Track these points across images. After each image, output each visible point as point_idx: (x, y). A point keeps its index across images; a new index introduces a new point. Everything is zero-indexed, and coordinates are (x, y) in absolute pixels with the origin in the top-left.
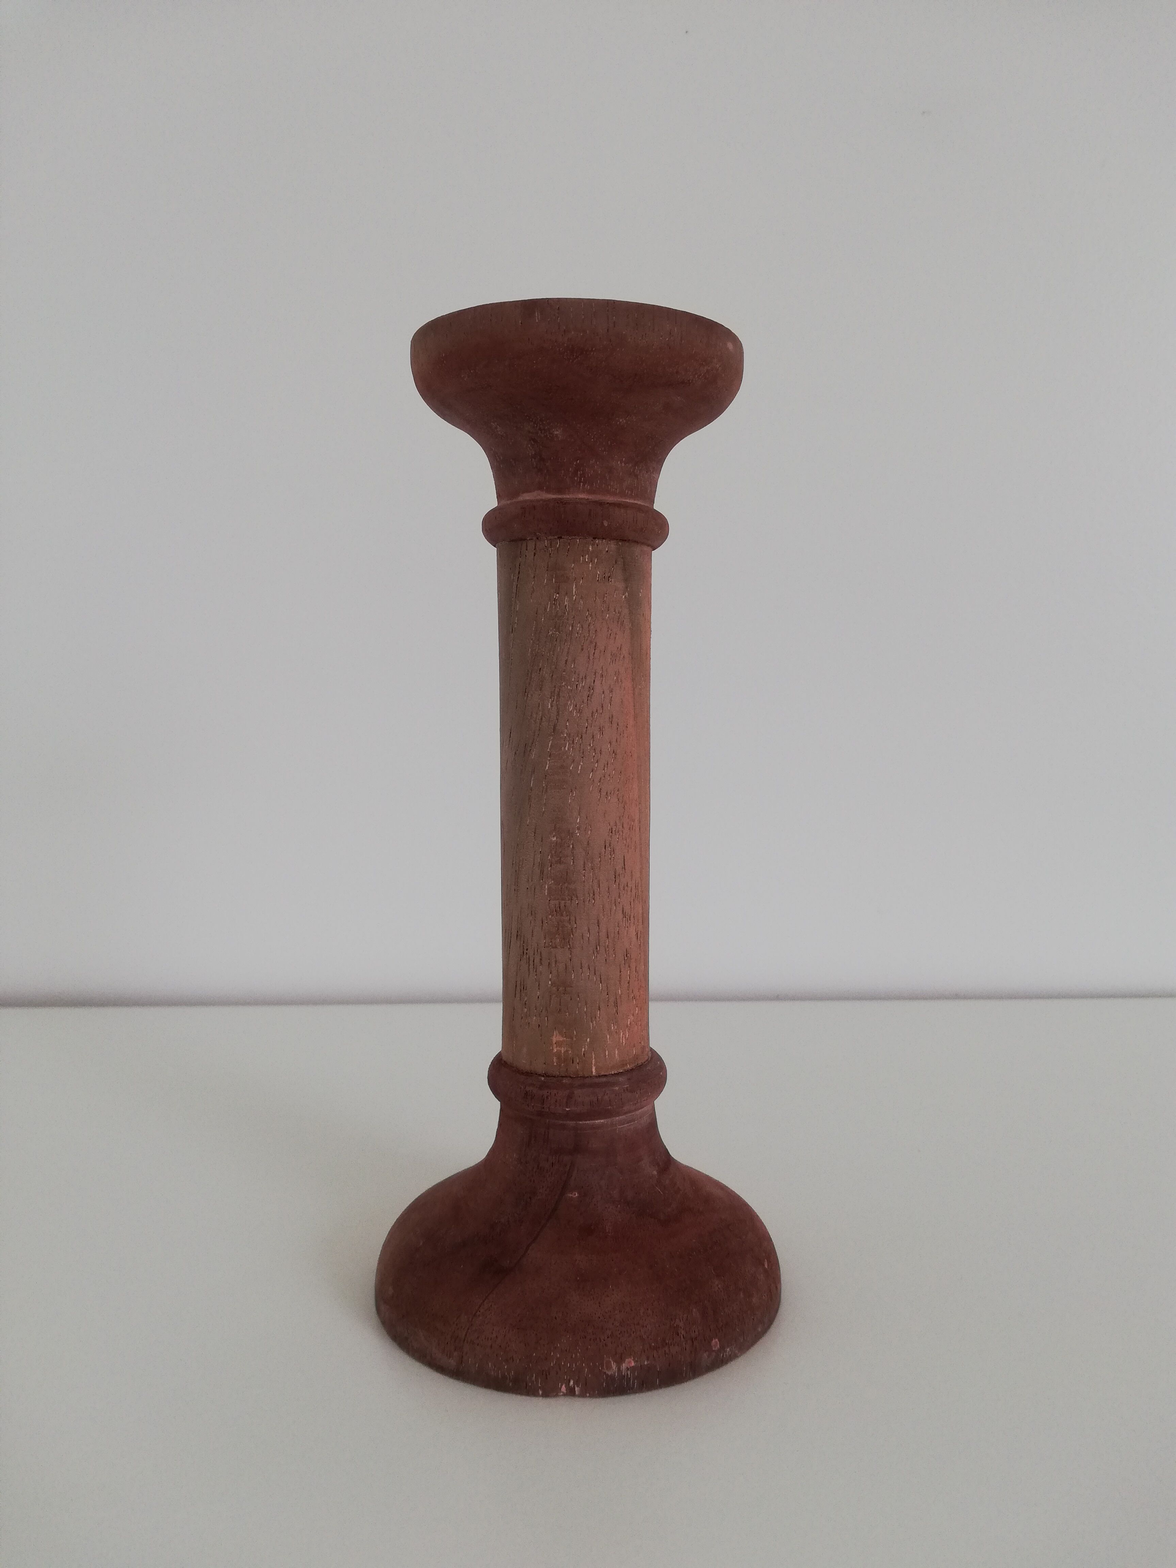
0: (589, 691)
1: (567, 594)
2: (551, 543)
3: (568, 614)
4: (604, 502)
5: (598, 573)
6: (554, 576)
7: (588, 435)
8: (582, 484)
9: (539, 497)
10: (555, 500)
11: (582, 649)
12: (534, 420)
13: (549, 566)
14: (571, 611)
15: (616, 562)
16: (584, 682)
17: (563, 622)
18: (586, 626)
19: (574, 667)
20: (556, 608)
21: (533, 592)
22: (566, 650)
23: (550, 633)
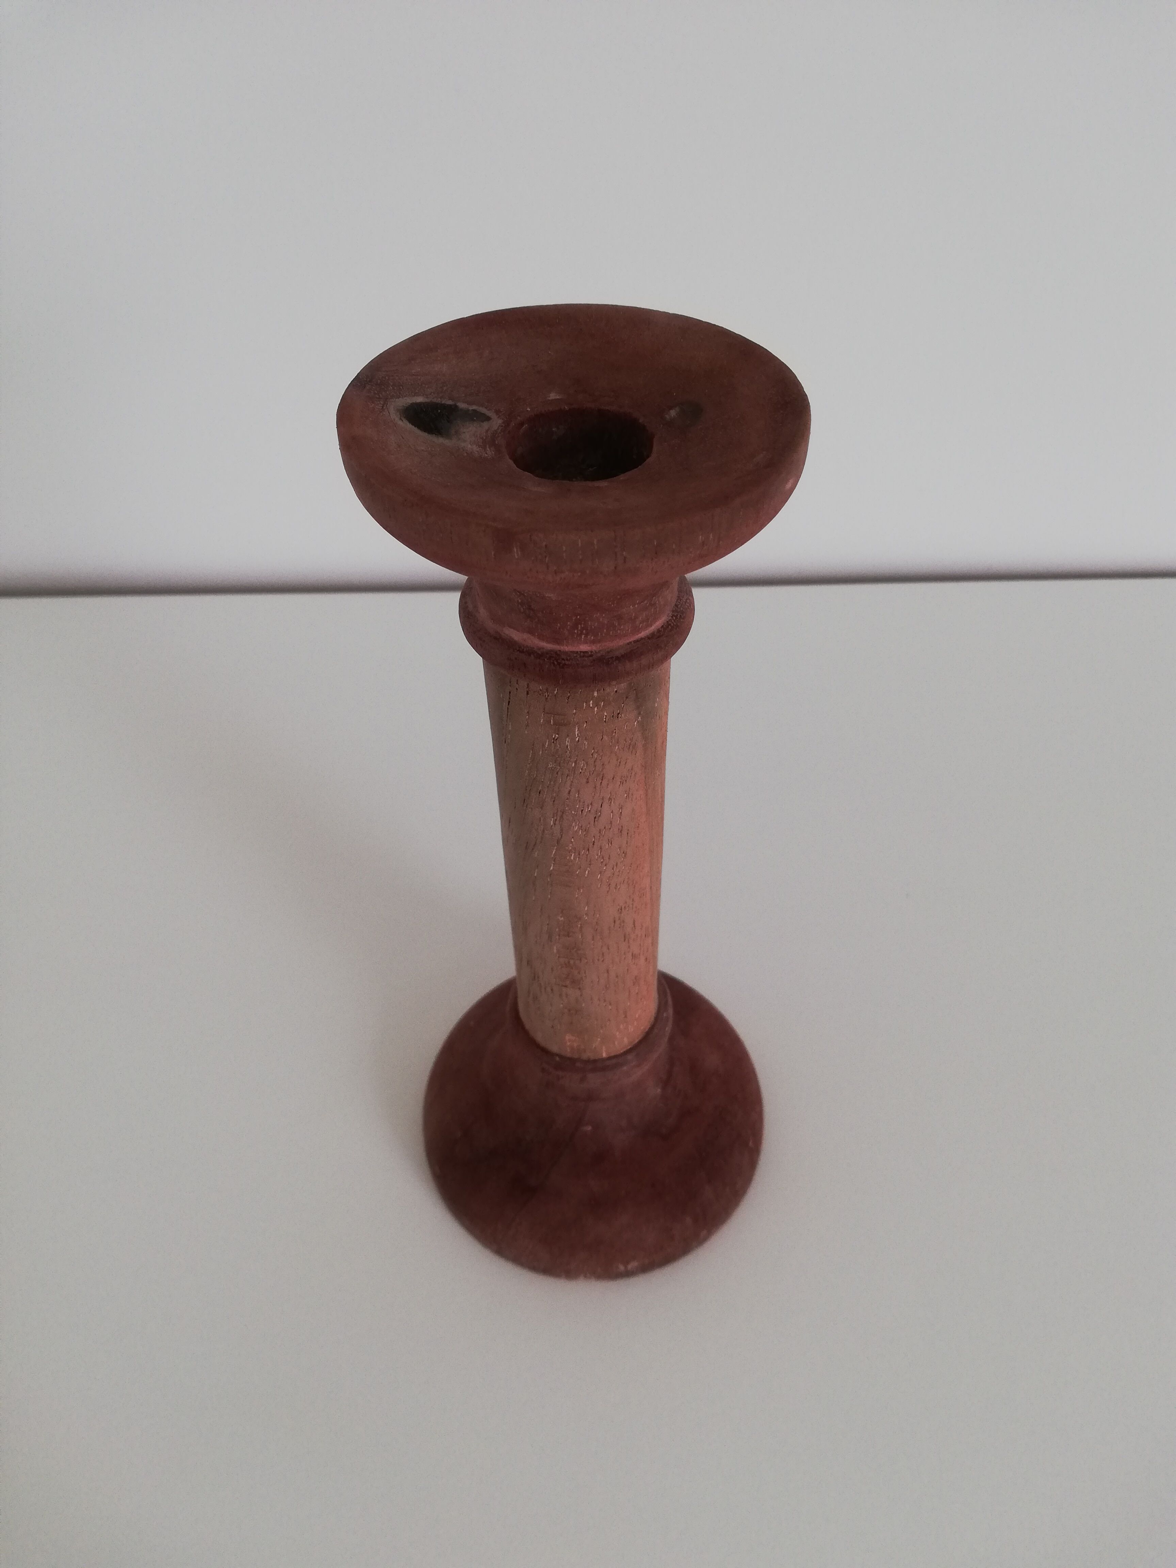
0: (596, 813)
1: (568, 735)
2: (547, 687)
3: (570, 752)
5: (605, 714)
6: (552, 718)
8: (583, 636)
11: (588, 782)
13: (546, 709)
14: (573, 751)
15: (627, 699)
16: (590, 807)
17: (564, 759)
18: (591, 761)
19: (578, 797)
20: (555, 746)
21: (527, 725)
22: (569, 783)
23: (550, 766)
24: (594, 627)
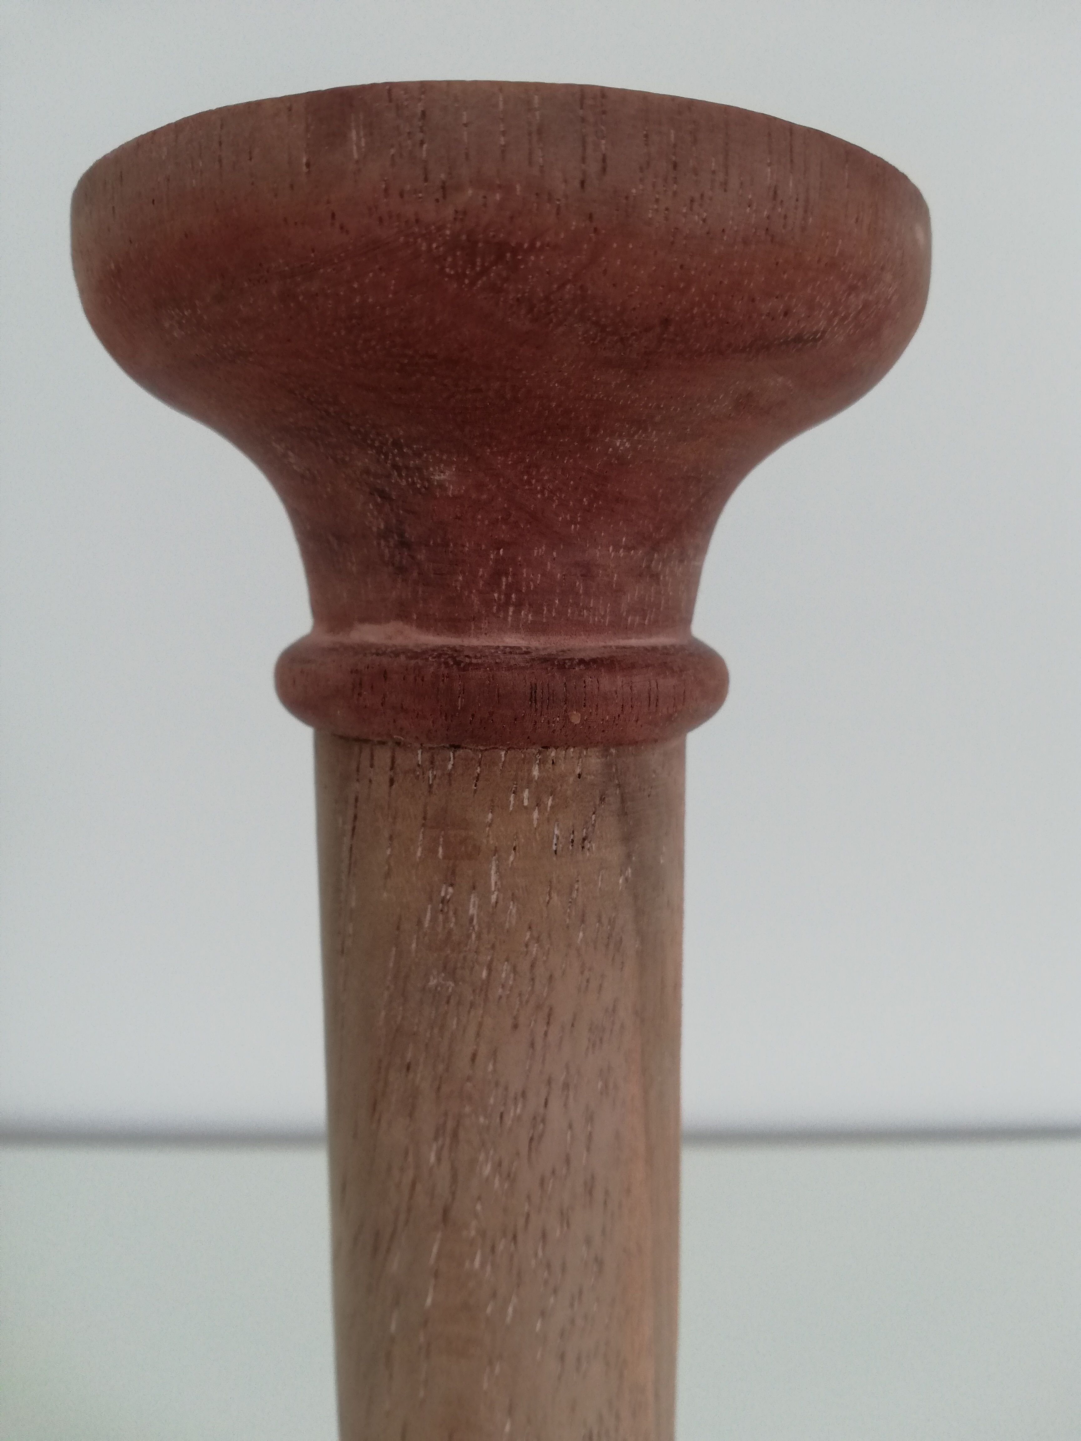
0: (534, 1127)
1: (474, 888)
2: (433, 757)
3: (479, 937)
4: (571, 660)
5: (557, 832)
6: (441, 839)
7: (529, 482)
8: (511, 609)
9: (399, 641)
10: (439, 653)
11: (515, 1026)
12: (377, 444)
13: (429, 816)
14: (485, 931)
15: (602, 800)
16: (520, 1106)
17: (465, 958)
18: (524, 966)
19: (495, 1071)
20: (446, 920)
21: (388, 875)
22: (472, 1030)
23: (433, 982)
24: (535, 587)
